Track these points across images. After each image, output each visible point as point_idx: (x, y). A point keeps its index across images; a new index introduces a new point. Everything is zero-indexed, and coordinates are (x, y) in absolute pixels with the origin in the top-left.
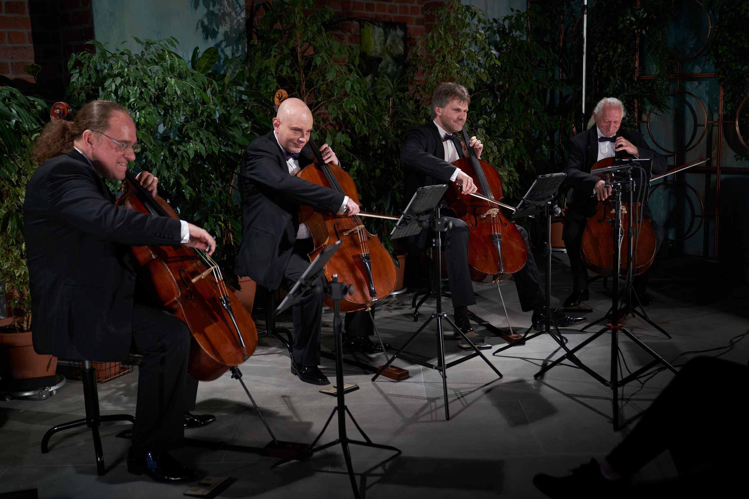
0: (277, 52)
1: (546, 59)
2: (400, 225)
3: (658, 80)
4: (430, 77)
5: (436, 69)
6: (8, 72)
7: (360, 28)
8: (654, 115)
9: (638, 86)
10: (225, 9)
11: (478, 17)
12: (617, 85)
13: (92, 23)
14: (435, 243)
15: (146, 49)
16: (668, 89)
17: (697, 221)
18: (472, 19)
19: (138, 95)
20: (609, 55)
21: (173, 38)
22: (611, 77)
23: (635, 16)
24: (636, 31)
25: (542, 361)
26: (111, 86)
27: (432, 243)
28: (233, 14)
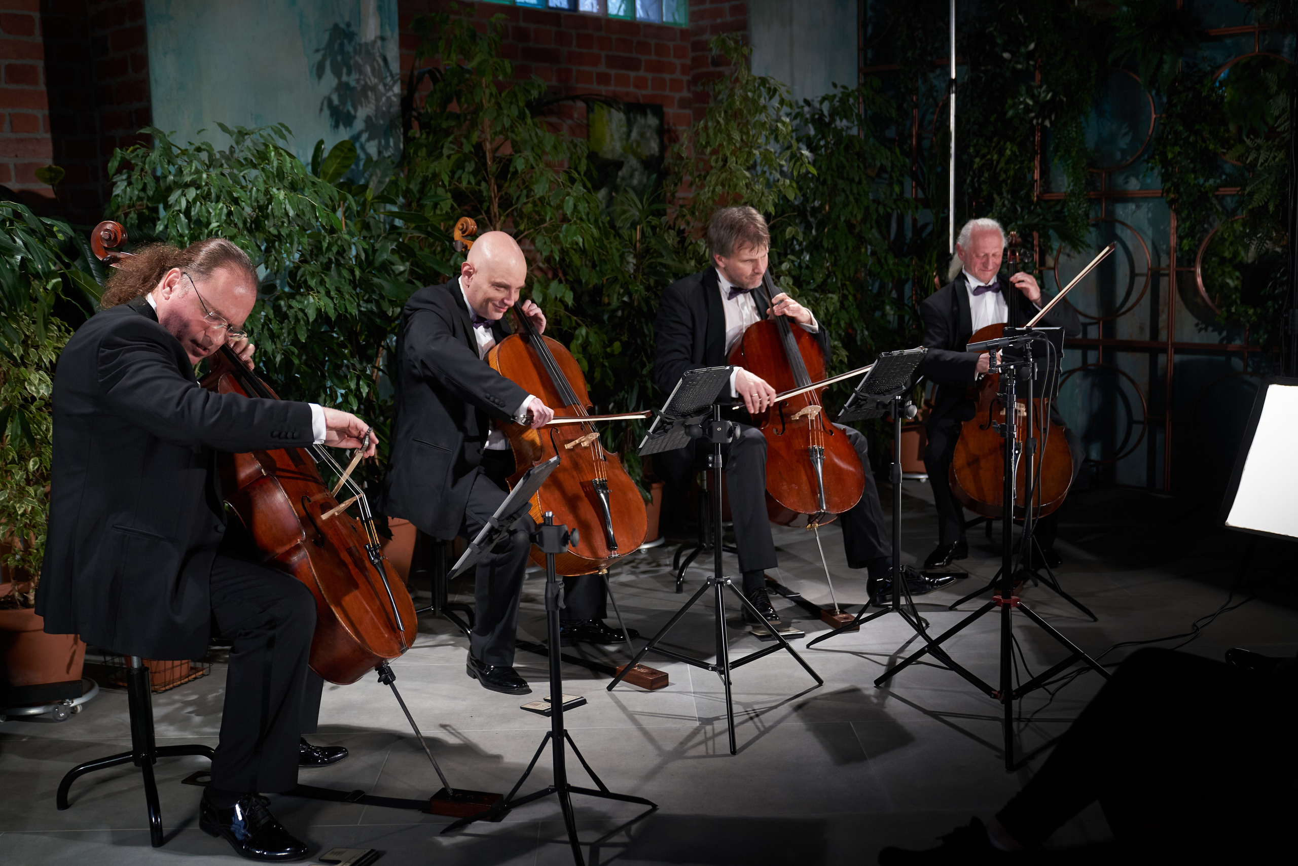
0: (453, 149)
1: (890, 165)
2: (654, 432)
3: (1072, 201)
4: (702, 192)
5: (712, 179)
6: (10, 180)
7: (588, 112)
8: (1066, 257)
9: (1039, 210)
10: (368, 80)
11: (780, 95)
12: (1005, 209)
13: (149, 101)
14: (713, 462)
15: (237, 143)
16: (1087, 215)
17: (1137, 430)
18: (771, 98)
19: (224, 217)
20: (991, 160)
21: (282, 125)
22: (995, 196)
23: (1033, 97)
24: (1035, 122)
25: (888, 658)
26: (180, 203)
27: (708, 462)
28: (381, 87)
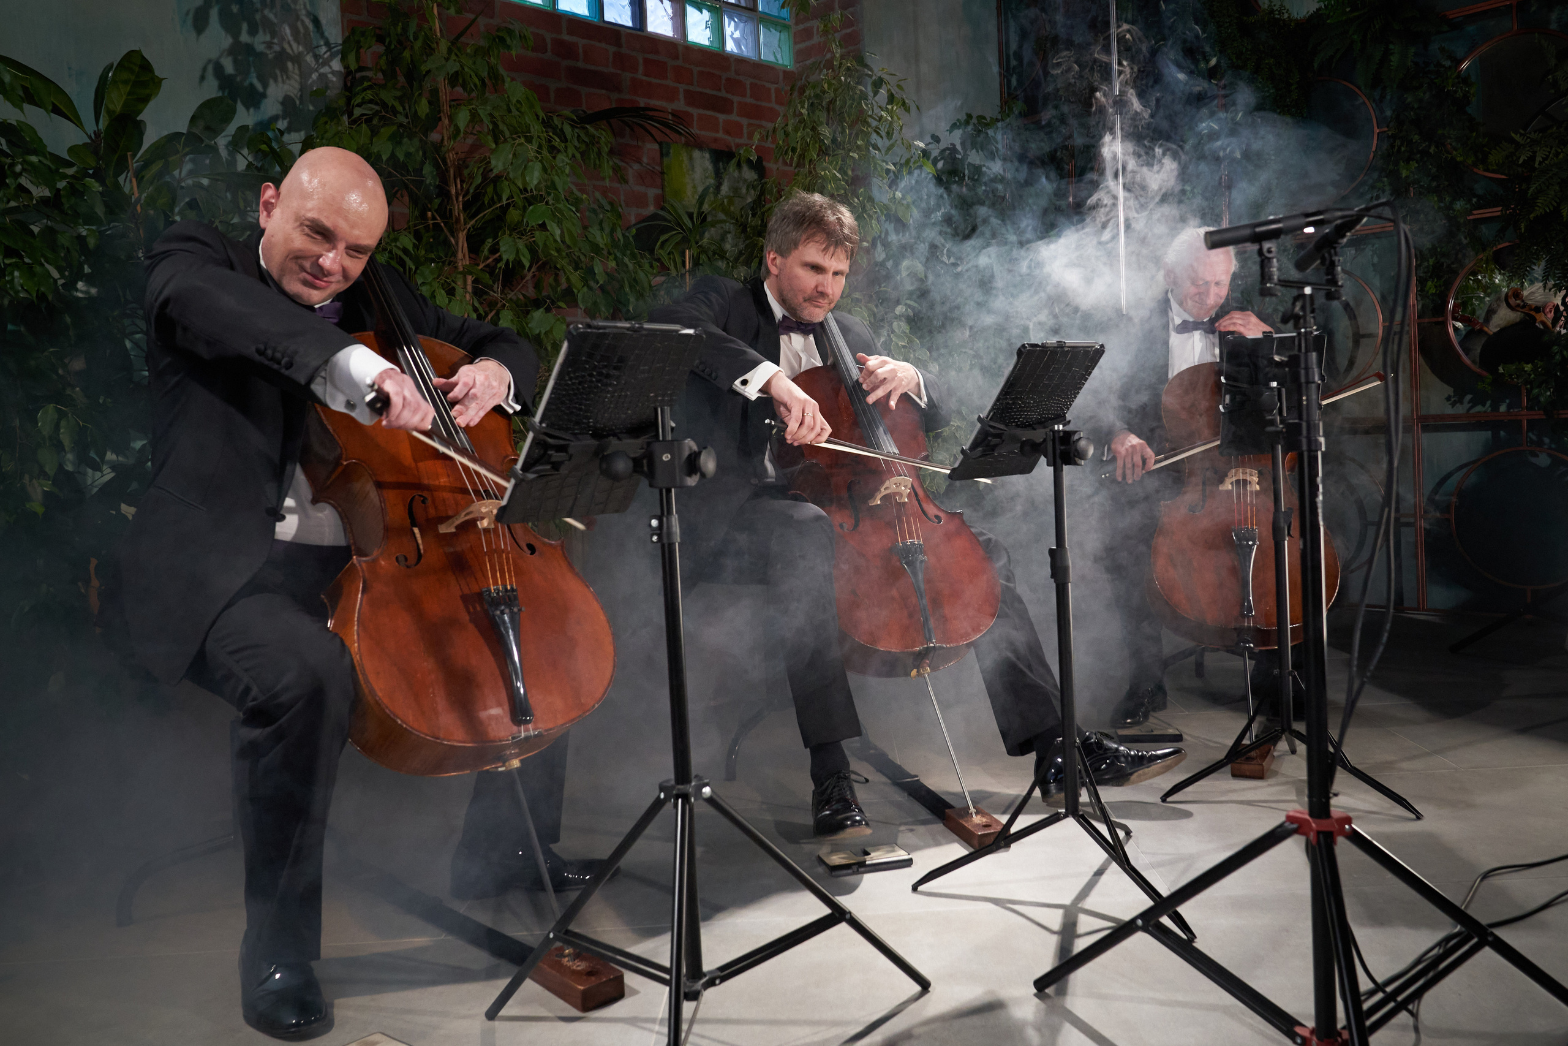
7: (662, 155)
10: (286, 46)
14: (660, 532)
23: (1218, 120)
24: (1221, 152)
28: (309, 58)
